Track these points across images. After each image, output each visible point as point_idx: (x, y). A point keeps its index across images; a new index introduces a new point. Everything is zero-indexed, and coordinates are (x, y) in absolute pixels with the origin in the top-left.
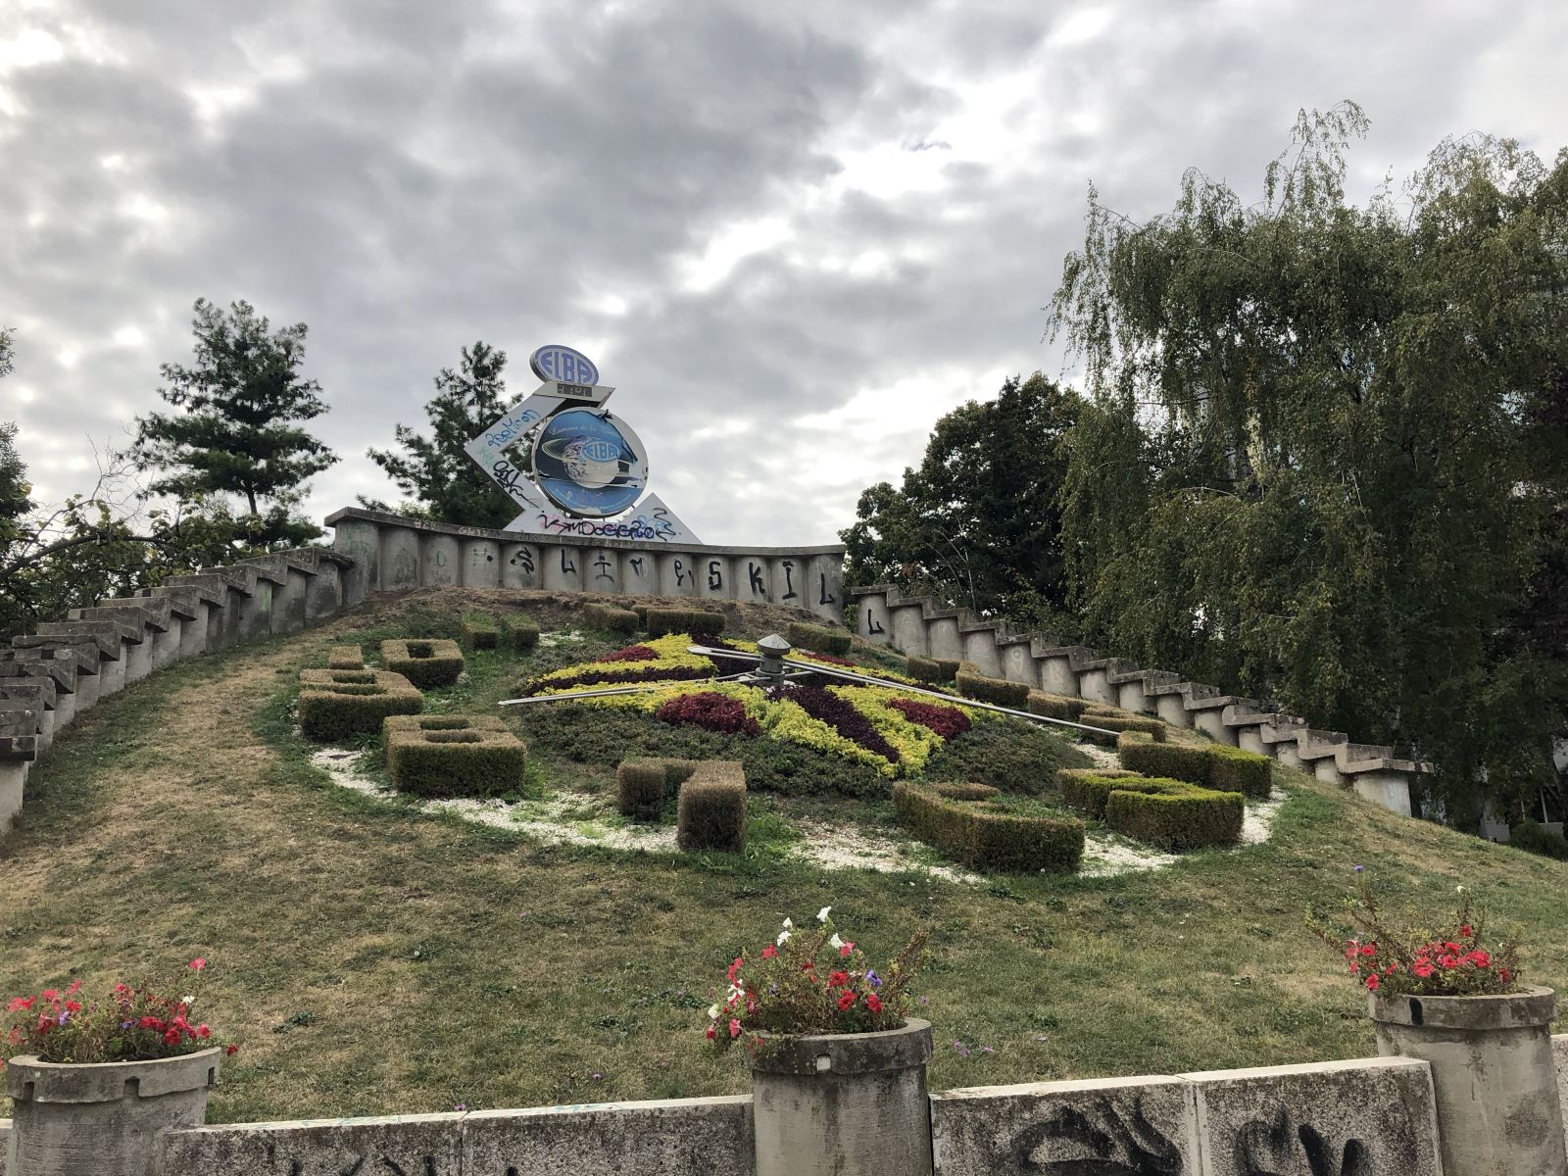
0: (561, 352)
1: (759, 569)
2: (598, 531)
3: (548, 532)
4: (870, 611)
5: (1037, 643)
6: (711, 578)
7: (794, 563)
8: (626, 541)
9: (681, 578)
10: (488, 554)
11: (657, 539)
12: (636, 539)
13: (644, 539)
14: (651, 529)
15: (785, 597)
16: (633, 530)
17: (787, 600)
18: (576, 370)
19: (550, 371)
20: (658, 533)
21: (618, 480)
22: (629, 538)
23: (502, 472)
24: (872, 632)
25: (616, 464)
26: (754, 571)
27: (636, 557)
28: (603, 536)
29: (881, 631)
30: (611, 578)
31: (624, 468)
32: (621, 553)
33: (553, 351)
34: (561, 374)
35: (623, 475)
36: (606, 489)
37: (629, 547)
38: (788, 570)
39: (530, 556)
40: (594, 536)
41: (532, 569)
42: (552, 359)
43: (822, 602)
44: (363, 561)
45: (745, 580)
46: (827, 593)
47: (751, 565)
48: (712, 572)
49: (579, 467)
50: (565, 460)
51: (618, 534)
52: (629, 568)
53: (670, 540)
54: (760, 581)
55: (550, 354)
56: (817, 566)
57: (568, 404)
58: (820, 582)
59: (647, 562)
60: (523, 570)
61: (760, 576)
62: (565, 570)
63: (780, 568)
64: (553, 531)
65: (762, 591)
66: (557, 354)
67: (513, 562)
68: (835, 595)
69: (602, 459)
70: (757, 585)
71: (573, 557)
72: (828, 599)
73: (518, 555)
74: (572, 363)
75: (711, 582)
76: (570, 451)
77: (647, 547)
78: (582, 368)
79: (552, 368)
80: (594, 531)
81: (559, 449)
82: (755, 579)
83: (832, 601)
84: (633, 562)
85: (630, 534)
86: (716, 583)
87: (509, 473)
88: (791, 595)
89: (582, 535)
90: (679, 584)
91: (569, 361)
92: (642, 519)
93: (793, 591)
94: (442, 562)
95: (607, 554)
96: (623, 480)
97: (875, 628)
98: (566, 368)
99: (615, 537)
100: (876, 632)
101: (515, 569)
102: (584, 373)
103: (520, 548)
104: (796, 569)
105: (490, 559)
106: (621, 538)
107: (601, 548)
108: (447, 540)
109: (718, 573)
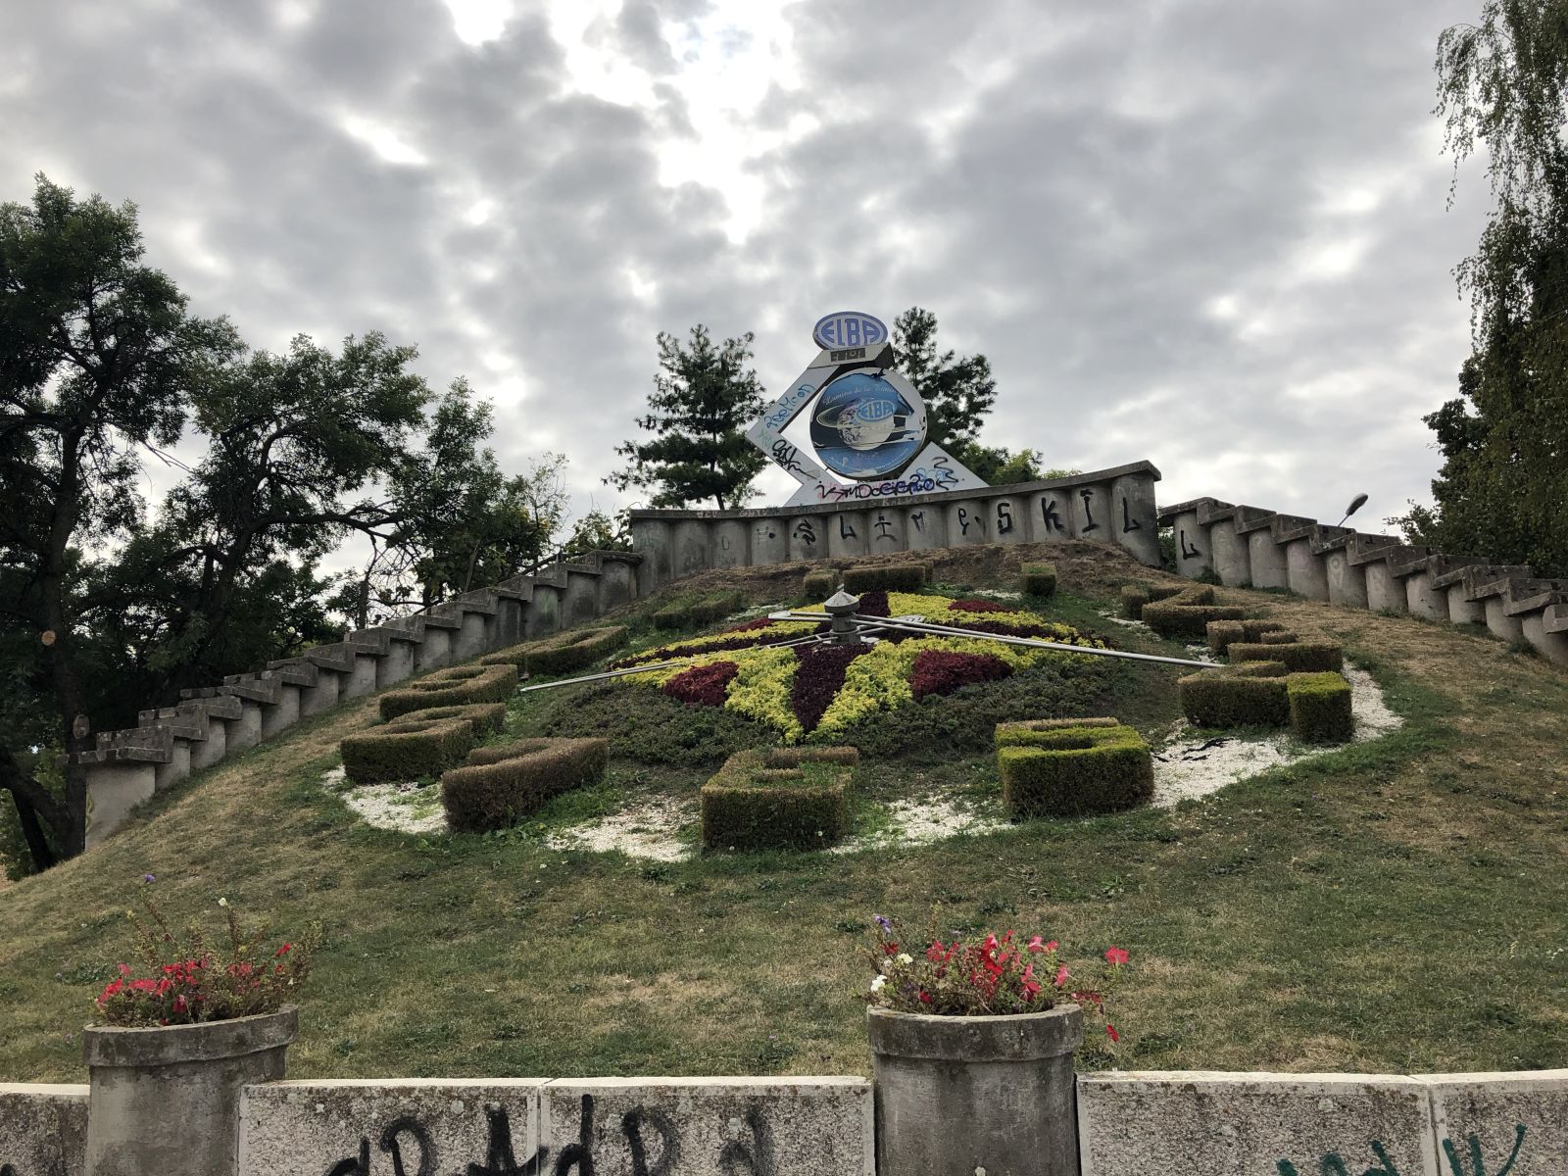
0: (843, 318)
1: (1053, 504)
2: (875, 492)
3: (825, 501)
4: (1182, 532)
5: (1352, 547)
6: (1000, 522)
7: (1093, 490)
8: (903, 498)
9: (965, 526)
10: (770, 531)
11: (937, 490)
12: (916, 493)
13: (923, 492)
14: (931, 480)
15: (1085, 530)
16: (911, 484)
17: (1088, 533)
18: (861, 333)
19: (832, 341)
20: (939, 484)
21: (893, 437)
22: (908, 494)
23: (780, 451)
24: (1186, 556)
25: (891, 420)
26: (1047, 507)
27: (916, 512)
28: (881, 496)
29: (1196, 554)
30: (892, 537)
31: (900, 422)
32: (902, 510)
33: (835, 319)
34: (845, 339)
35: (900, 430)
36: (882, 448)
37: (908, 502)
38: (1087, 500)
39: (810, 527)
40: (871, 497)
41: (814, 539)
42: (834, 327)
43: (1126, 531)
44: (651, 555)
45: (1039, 518)
46: (1131, 517)
47: (1044, 500)
48: (1001, 515)
49: (853, 432)
50: (839, 427)
51: (896, 492)
52: (911, 523)
53: (952, 488)
54: (1055, 517)
55: (831, 323)
56: (1119, 489)
57: (843, 369)
58: (1121, 505)
59: (929, 516)
60: (804, 543)
61: (1055, 511)
62: (844, 536)
63: (1079, 499)
64: (831, 499)
65: (1058, 527)
66: (839, 321)
67: (795, 535)
68: (1141, 519)
69: (877, 418)
70: (1052, 521)
71: (854, 523)
72: (1132, 525)
73: (799, 528)
74: (857, 326)
75: (1000, 526)
76: (844, 417)
77: (926, 500)
78: (869, 328)
79: (835, 336)
80: (871, 492)
81: (834, 417)
82: (1049, 515)
83: (1138, 527)
84: (914, 517)
85: (909, 489)
86: (1005, 525)
87: (787, 450)
88: (1092, 527)
89: (859, 499)
90: (964, 533)
91: (853, 327)
92: (921, 472)
93: (1094, 521)
94: (726, 546)
95: (886, 514)
96: (900, 435)
97: (1189, 551)
98: (850, 333)
99: (893, 495)
100: (1190, 556)
101: (797, 542)
102: (871, 333)
103: (800, 521)
104: (1096, 498)
105: (772, 536)
106: (899, 495)
107: (879, 508)
108: (729, 525)
109: (1008, 515)
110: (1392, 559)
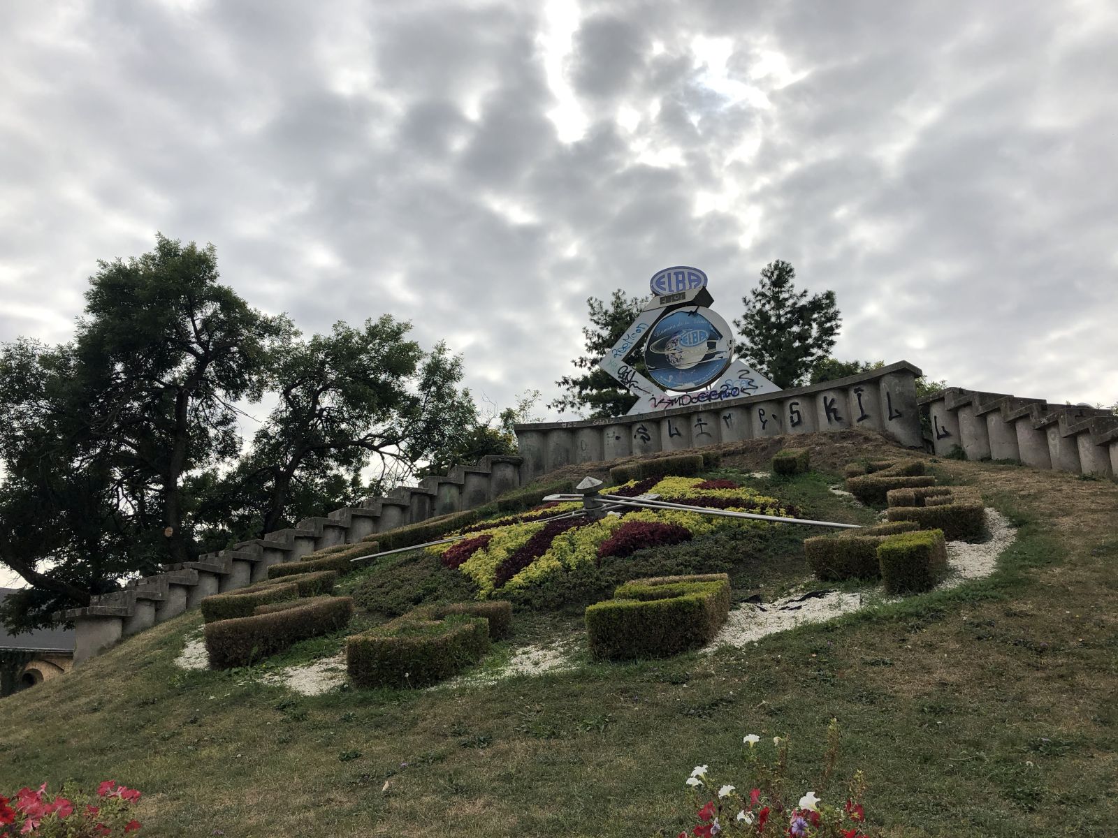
0: (672, 272)
1: (833, 401)
2: (694, 400)
3: (657, 409)
4: (935, 417)
6: (792, 417)
7: (864, 388)
8: (716, 403)
9: (764, 423)
10: (616, 435)
11: (742, 395)
12: (725, 399)
13: (731, 398)
14: (736, 388)
15: (859, 420)
16: (722, 392)
17: (861, 423)
18: (687, 282)
19: (664, 289)
20: (743, 390)
21: (707, 357)
22: (719, 400)
23: (623, 374)
24: (939, 437)
25: (705, 345)
26: (828, 403)
27: (726, 413)
28: (699, 403)
29: (947, 435)
30: (708, 434)
31: (712, 346)
32: (716, 413)
33: (666, 273)
34: (674, 288)
35: (712, 351)
36: (699, 366)
37: (719, 406)
38: (859, 396)
39: (645, 430)
40: (691, 404)
41: (649, 439)
42: (666, 279)
43: (891, 419)
44: (528, 457)
45: (822, 413)
46: (894, 408)
47: (825, 398)
48: (792, 412)
49: (677, 356)
50: (666, 353)
51: (709, 399)
52: (723, 422)
53: (753, 393)
54: (835, 411)
55: (663, 277)
56: (883, 385)
57: (669, 309)
58: (886, 399)
59: (736, 416)
60: (641, 441)
61: (835, 406)
62: (671, 435)
63: (853, 395)
64: (661, 408)
65: (838, 419)
66: (669, 275)
67: (635, 436)
68: (902, 409)
69: (696, 344)
70: (832, 415)
71: (679, 424)
72: (895, 414)
73: (637, 431)
74: (683, 277)
75: (792, 421)
76: (670, 345)
77: (733, 404)
78: (693, 277)
79: (666, 286)
80: (691, 401)
81: (662, 346)
82: (829, 409)
83: (900, 415)
84: (725, 418)
85: (720, 396)
86: (796, 420)
87: (628, 373)
88: (864, 417)
89: (682, 406)
90: (764, 428)
91: (680, 277)
92: (729, 382)
93: (866, 413)
94: (584, 447)
95: (702, 416)
96: (712, 356)
97: (941, 433)
98: (678, 282)
99: (707, 402)
100: (943, 436)
101: (637, 441)
102: (694, 281)
103: (638, 426)
104: (867, 395)
105: (618, 438)
106: (712, 401)
107: (697, 412)
108: (586, 432)
109: (798, 412)
110: (1094, 429)
